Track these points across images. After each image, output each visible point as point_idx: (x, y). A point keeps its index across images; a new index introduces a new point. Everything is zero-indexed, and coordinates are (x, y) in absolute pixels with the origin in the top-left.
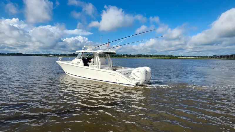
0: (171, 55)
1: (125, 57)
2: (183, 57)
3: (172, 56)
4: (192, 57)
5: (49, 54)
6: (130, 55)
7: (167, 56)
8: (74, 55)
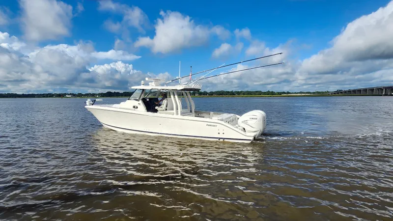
0: (271, 91)
1: (196, 95)
2: (289, 93)
3: (273, 93)
4: (304, 93)
5: (65, 94)
6: (205, 92)
7: (265, 93)
8: (109, 95)
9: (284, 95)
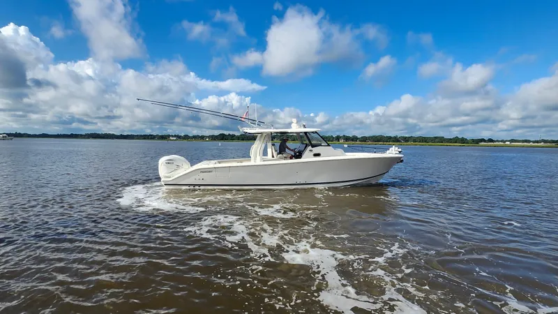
0: (460, 137)
1: (341, 141)
3: (463, 141)
5: (169, 136)
6: (354, 136)
7: (450, 141)
8: (222, 137)
9: (482, 143)
